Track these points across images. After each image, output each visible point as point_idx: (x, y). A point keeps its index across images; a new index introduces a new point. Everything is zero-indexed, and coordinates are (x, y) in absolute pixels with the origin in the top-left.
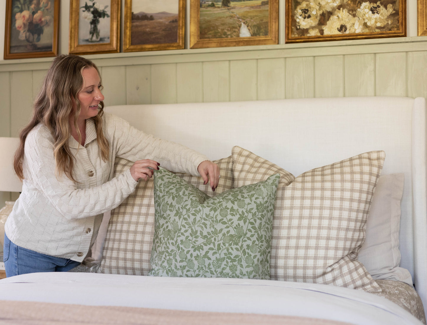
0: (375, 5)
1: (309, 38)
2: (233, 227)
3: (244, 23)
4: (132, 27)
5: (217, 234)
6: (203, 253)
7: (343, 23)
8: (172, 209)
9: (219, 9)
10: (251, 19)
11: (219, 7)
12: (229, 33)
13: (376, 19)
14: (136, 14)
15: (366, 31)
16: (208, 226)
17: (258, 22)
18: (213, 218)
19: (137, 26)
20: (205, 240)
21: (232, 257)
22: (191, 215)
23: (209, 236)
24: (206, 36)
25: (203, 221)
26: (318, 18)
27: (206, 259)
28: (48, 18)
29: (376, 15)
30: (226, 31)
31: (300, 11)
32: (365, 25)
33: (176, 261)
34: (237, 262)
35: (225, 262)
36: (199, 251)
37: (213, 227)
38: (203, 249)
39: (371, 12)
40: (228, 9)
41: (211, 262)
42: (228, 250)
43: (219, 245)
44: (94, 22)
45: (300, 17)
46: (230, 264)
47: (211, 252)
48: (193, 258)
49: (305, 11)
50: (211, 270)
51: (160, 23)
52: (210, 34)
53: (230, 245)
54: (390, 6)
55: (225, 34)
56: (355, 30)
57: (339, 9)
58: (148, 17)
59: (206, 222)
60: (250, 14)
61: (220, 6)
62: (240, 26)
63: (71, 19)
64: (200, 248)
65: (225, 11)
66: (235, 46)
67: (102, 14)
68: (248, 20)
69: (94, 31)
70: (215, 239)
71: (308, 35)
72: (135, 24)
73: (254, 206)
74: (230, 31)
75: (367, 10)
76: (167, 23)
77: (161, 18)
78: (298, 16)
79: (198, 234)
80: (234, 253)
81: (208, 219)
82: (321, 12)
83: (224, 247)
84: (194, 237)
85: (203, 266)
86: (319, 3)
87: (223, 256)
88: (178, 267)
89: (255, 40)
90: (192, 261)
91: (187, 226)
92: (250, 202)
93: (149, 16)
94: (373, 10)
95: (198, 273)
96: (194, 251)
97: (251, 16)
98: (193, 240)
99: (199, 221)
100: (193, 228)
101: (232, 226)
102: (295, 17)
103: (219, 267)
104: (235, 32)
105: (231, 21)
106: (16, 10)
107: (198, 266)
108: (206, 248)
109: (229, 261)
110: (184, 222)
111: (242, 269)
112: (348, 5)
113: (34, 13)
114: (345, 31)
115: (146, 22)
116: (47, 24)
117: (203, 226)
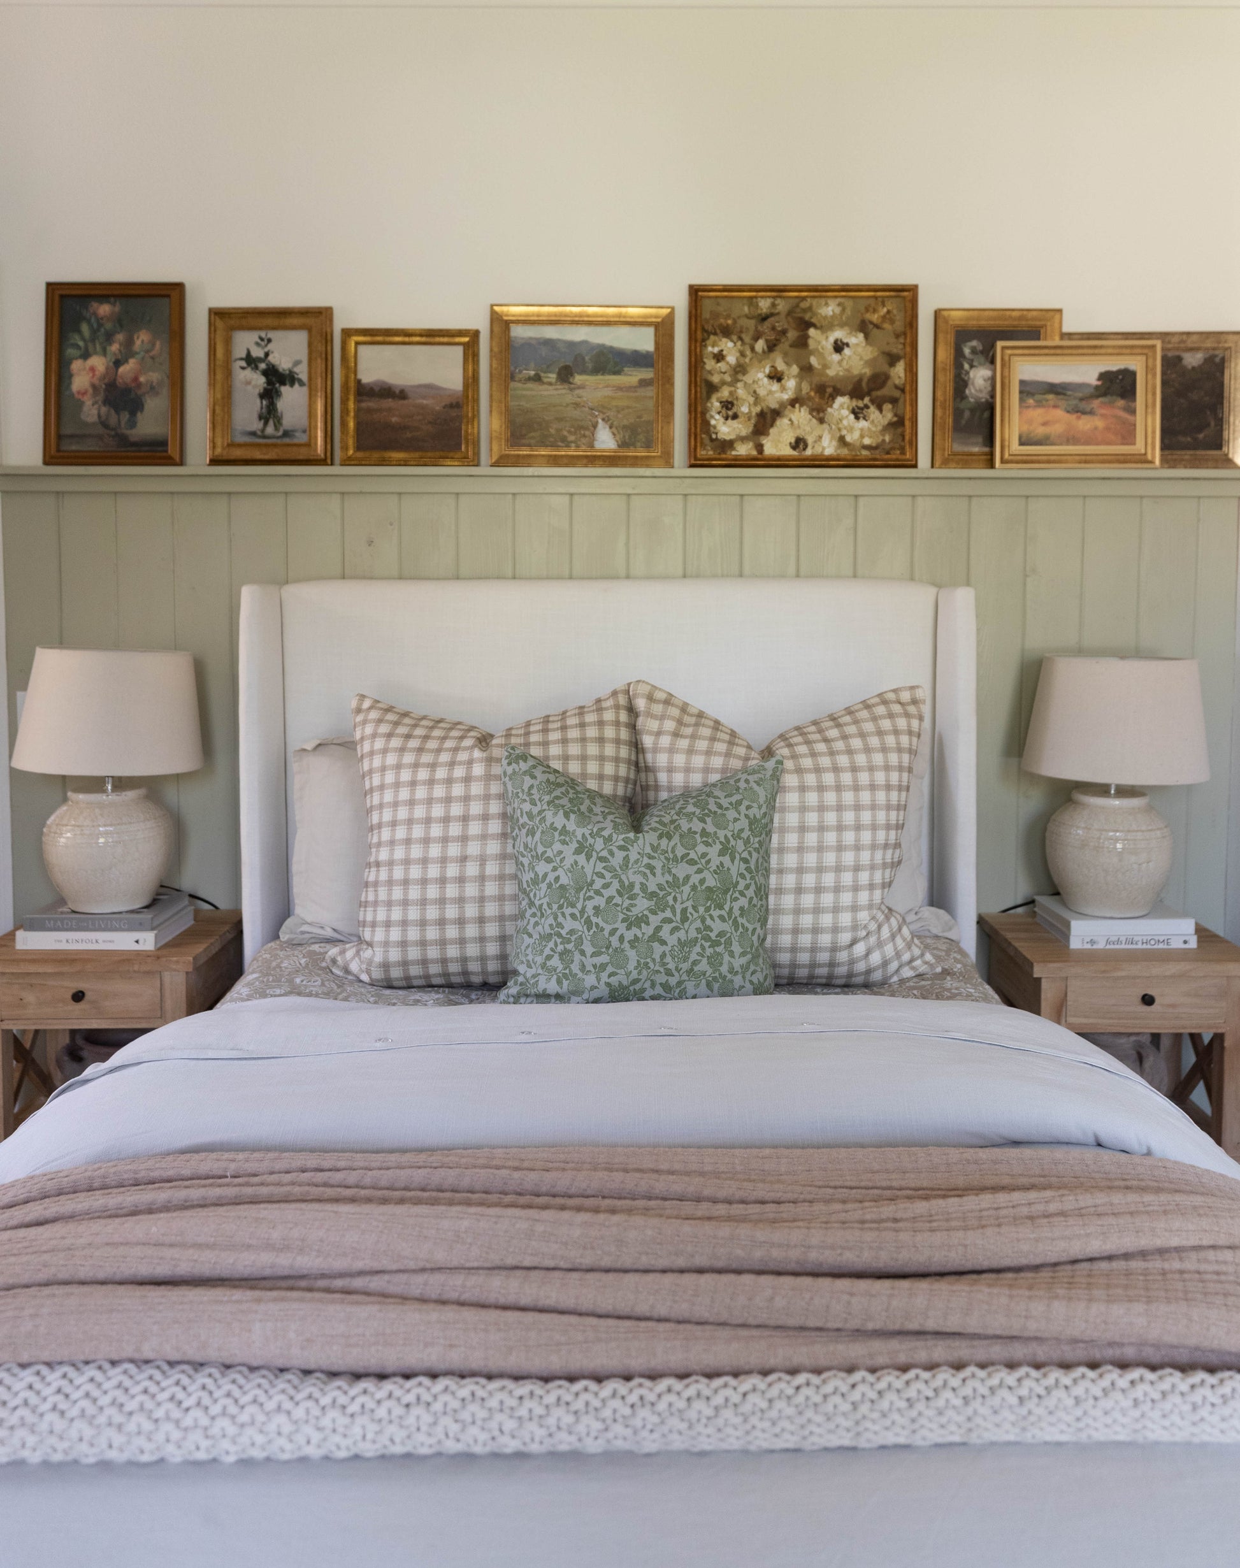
0: (860, 404)
1: (736, 458)
2: (711, 870)
3: (603, 420)
4: (358, 411)
5: (679, 888)
6: (649, 930)
7: (799, 433)
8: (567, 839)
9: (550, 388)
10: (618, 412)
11: (550, 384)
12: (572, 438)
13: (862, 430)
14: (368, 384)
15: (844, 452)
16: (658, 871)
17: (632, 421)
18: (667, 852)
19: (369, 411)
20: (653, 903)
21: (713, 935)
22: (615, 850)
23: (661, 894)
24: (524, 441)
25: (646, 860)
26: (753, 421)
27: (656, 945)
28: (154, 376)
29: (863, 424)
30: (565, 433)
31: (717, 404)
32: (842, 440)
33: (583, 953)
34: (723, 946)
35: (697, 949)
36: (640, 928)
37: (670, 872)
38: (648, 924)
39: (852, 417)
40: (571, 390)
41: (667, 949)
42: (703, 921)
43: (684, 911)
44: (269, 395)
45: (717, 417)
46: (709, 951)
47: (667, 928)
48: (626, 945)
49: (727, 405)
50: (669, 966)
51: (423, 407)
52: (533, 438)
53: (708, 909)
54: (887, 407)
55: (564, 439)
56: (824, 449)
57: (793, 406)
58: (394, 392)
59: (653, 862)
60: (614, 403)
61: (554, 381)
62: (595, 426)
63: (212, 384)
64: (641, 920)
65: (564, 391)
66: (586, 466)
67: (290, 379)
68: (611, 414)
69: (270, 413)
70: (675, 899)
71: (734, 453)
72: (364, 405)
73: (744, 823)
74: (575, 433)
75: (845, 412)
76: (437, 408)
77: (424, 398)
78: (713, 413)
79: (637, 890)
80: (717, 926)
81: (656, 855)
82: (758, 409)
83: (696, 915)
84: (628, 898)
85: (648, 960)
86: (755, 392)
87: (693, 934)
88: (589, 968)
89: (627, 457)
90: (623, 950)
91: (608, 875)
92: (737, 816)
93: (397, 392)
94: (857, 413)
95: (636, 977)
96: (628, 928)
97: (616, 406)
98: (625, 905)
99: (636, 862)
100: (624, 877)
101: (708, 869)
102: (708, 416)
103: (685, 959)
104: (584, 436)
105: (576, 413)
106: (70, 352)
107: (638, 961)
108: (655, 920)
109: (707, 944)
110: (600, 867)
111: (732, 960)
112: (810, 398)
113: (118, 363)
114: (804, 449)
115: (389, 403)
116: (153, 389)
117: (648, 871)
